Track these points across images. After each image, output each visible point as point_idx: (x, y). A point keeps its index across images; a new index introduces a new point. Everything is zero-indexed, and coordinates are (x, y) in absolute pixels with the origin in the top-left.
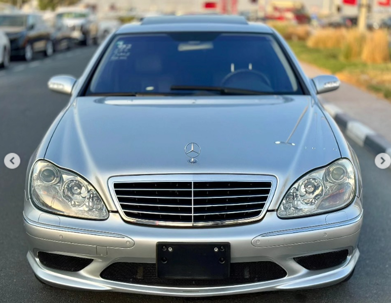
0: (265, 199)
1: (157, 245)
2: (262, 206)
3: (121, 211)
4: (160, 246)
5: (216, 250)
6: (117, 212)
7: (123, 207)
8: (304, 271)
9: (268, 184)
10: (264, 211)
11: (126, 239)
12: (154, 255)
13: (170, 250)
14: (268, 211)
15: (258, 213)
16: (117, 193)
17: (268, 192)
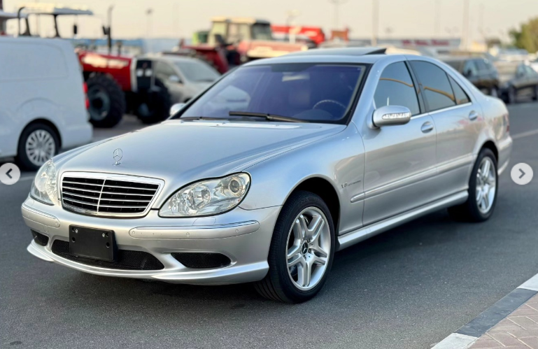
0: (150, 198)
1: (69, 227)
2: (146, 204)
4: (72, 228)
5: (104, 236)
8: (181, 266)
9: (156, 187)
10: (148, 208)
12: (67, 235)
13: (77, 231)
14: (151, 209)
15: (142, 210)
17: (153, 193)
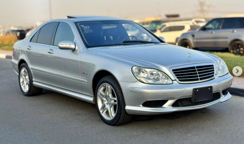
1: (193, 90)
3: (177, 80)
5: (209, 89)
6: (176, 80)
7: (178, 78)
11: (183, 89)
13: (198, 90)
16: (175, 73)
